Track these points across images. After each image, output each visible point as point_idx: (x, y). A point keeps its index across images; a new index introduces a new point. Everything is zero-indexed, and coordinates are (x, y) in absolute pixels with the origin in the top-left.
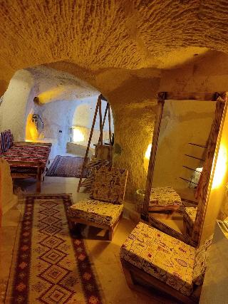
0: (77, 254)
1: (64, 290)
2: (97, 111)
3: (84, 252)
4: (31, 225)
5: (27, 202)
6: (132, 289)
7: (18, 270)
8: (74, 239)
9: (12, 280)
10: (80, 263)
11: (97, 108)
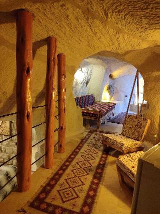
0: (101, 160)
1: (84, 172)
2: (135, 80)
3: (105, 161)
4: (85, 142)
5: (89, 132)
6: (121, 185)
7: (70, 157)
8: (103, 154)
9: (65, 160)
10: (99, 164)
11: (136, 78)
